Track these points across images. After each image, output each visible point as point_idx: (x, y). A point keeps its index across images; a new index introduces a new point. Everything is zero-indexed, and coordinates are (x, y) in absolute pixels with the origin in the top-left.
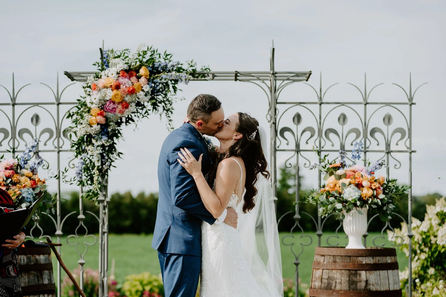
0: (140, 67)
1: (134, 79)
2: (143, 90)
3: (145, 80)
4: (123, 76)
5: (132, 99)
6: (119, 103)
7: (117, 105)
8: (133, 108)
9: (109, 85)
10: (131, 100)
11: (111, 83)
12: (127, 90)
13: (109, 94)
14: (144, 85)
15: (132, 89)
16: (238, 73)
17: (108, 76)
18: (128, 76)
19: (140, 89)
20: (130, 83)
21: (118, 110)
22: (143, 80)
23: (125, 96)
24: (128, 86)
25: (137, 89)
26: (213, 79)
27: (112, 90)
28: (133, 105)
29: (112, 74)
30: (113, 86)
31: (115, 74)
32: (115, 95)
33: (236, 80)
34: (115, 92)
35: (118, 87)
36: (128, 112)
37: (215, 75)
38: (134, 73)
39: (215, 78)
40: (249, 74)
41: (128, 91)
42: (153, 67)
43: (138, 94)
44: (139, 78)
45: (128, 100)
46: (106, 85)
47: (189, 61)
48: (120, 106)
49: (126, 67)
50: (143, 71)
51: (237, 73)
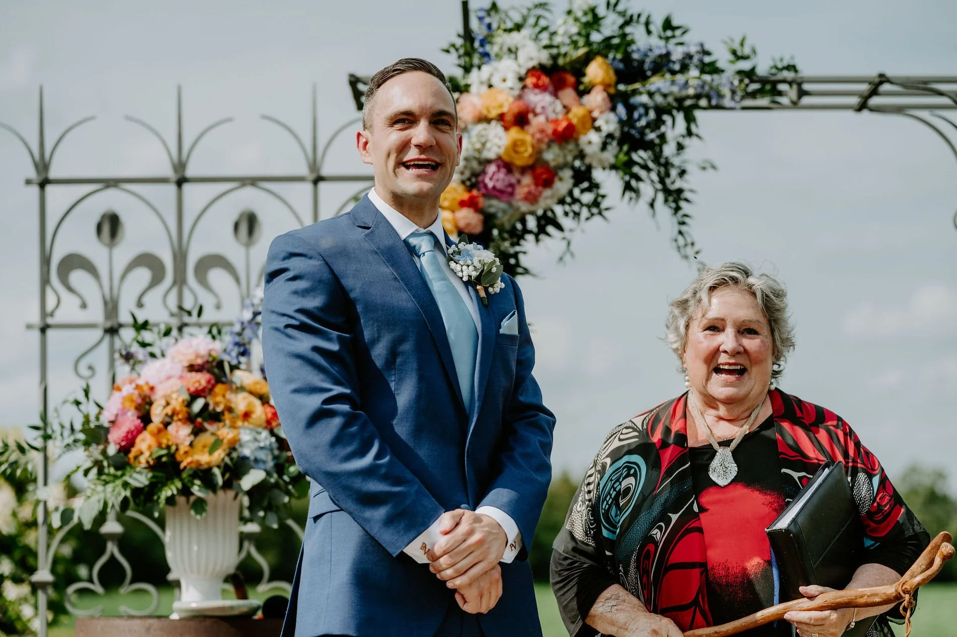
0: (587, 59)
1: (568, 95)
2: (598, 129)
3: (604, 100)
4: (536, 86)
5: (565, 156)
6: (523, 170)
7: (517, 175)
8: (564, 183)
9: (494, 113)
10: (561, 160)
11: (501, 106)
12: (550, 130)
13: (496, 141)
14: (601, 112)
15: (564, 124)
16: (888, 81)
17: (490, 86)
18: (551, 88)
19: (589, 124)
20: (559, 108)
21: (521, 191)
22: (597, 99)
23: (544, 146)
24: (552, 116)
25: (579, 127)
26: (795, 104)
27: (506, 128)
28: (567, 174)
29: (504, 80)
30: (509, 118)
31: (512, 82)
32: (515, 146)
33: (862, 106)
34: (515, 133)
35: (521, 119)
36: (552, 197)
37: (806, 87)
38: (571, 79)
39: (806, 100)
40: (922, 86)
41: (555, 132)
42: (627, 58)
43: (583, 139)
44: (582, 92)
45: (554, 160)
46: (485, 112)
47: (732, 40)
48: (527, 180)
49: (544, 57)
50: (596, 71)
51: (884, 79)
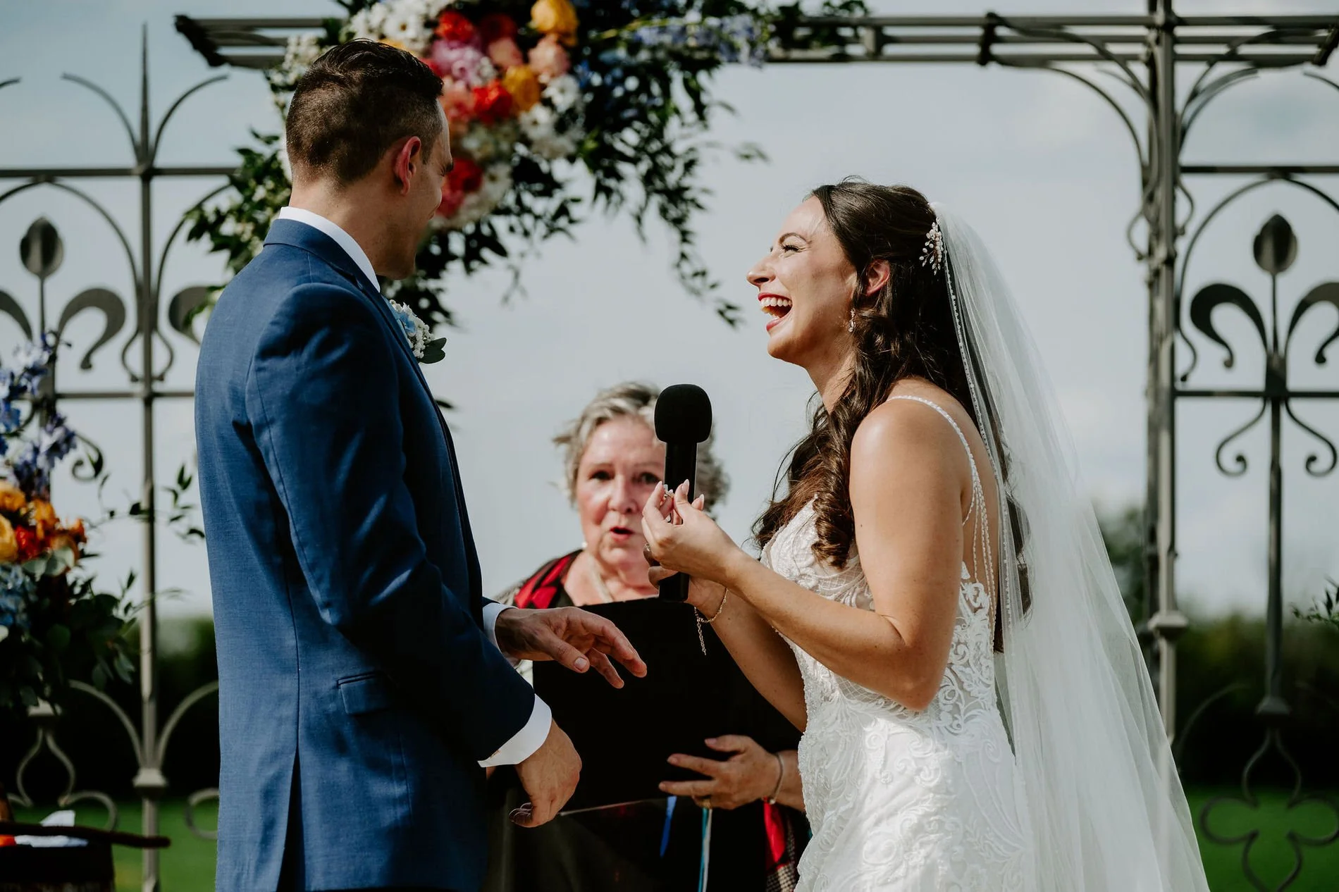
1: (504, 50)
2: (548, 103)
3: (557, 56)
4: (452, 36)
5: (497, 143)
8: (499, 188)
10: (490, 149)
12: (471, 101)
14: (553, 76)
15: (493, 95)
16: (1003, 22)
18: (477, 38)
19: (534, 95)
20: (488, 70)
22: (546, 54)
23: (464, 129)
24: (476, 82)
25: (519, 99)
26: (876, 55)
28: (503, 171)
29: (404, 28)
31: (415, 29)
33: (985, 58)
36: (479, 205)
37: (890, 31)
38: (508, 25)
39: (890, 50)
40: (1051, 29)
41: (480, 107)
43: (525, 118)
44: (527, 43)
45: (479, 150)
50: (546, 12)
51: (994, 21)
